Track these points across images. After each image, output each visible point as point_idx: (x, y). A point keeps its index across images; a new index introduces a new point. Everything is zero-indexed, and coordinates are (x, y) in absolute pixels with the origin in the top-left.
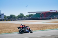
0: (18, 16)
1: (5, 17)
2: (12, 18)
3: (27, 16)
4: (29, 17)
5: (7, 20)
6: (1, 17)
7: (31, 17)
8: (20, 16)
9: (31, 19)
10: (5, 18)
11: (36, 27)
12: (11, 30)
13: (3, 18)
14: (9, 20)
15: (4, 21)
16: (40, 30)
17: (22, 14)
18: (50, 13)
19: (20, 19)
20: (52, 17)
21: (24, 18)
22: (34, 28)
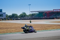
0: (20, 16)
1: (7, 16)
2: (14, 17)
3: (30, 15)
4: (31, 16)
5: (9, 20)
6: (3, 16)
7: (33, 17)
8: (22, 15)
9: (33, 18)
10: (7, 18)
11: (38, 27)
12: (13, 30)
13: (4, 17)
14: (11, 20)
15: (6, 20)
16: (43, 30)
17: (24, 13)
18: (53, 12)
19: (22, 18)
20: (56, 17)
21: (26, 18)
22: (37, 28)
